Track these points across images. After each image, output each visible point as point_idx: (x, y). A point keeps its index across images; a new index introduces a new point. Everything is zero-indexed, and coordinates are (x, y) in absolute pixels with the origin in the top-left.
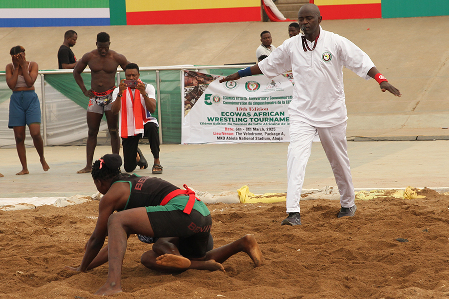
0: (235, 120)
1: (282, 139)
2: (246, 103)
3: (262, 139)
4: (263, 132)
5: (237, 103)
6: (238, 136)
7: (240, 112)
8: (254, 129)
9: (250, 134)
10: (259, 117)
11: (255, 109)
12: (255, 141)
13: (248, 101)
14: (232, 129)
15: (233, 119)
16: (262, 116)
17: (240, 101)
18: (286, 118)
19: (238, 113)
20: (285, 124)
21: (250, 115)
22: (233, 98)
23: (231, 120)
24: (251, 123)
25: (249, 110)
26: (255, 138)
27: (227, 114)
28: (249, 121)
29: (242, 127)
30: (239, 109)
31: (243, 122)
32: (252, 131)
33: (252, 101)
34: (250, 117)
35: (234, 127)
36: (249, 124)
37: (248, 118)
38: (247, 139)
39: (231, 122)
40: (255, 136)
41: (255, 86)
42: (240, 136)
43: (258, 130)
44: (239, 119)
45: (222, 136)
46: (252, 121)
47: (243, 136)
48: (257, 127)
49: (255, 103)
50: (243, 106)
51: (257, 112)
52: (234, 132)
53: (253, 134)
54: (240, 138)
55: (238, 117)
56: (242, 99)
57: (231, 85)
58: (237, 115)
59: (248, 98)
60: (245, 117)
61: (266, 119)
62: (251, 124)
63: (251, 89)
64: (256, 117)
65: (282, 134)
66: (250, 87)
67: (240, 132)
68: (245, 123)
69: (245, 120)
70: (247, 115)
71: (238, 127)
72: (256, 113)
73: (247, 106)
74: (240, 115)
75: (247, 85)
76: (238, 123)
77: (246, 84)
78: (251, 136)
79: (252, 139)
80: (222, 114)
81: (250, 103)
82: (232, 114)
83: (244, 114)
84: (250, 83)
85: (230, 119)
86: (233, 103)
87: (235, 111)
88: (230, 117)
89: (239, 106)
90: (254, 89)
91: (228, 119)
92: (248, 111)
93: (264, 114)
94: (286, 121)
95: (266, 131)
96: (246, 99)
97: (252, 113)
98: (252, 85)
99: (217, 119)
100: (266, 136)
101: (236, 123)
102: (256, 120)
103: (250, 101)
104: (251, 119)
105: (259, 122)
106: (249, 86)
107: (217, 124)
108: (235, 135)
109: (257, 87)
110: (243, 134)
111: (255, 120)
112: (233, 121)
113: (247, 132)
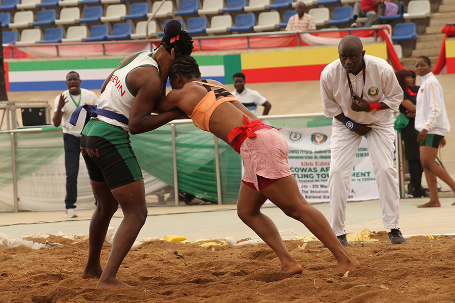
0: (300, 176)
1: (352, 197)
2: (311, 158)
5: (302, 158)
7: (305, 167)
8: (322, 186)
9: (317, 192)
10: (326, 173)
11: (322, 164)
12: (322, 200)
13: (313, 155)
15: (298, 175)
17: (304, 155)
18: (357, 173)
19: (304, 169)
20: (355, 180)
21: (317, 171)
22: (297, 151)
24: (318, 179)
25: (315, 164)
26: (322, 197)
27: (292, 170)
28: (316, 177)
29: (308, 184)
30: (303, 164)
31: (309, 179)
32: (320, 189)
33: (318, 155)
34: (317, 173)
36: (316, 181)
37: (315, 174)
38: (314, 197)
40: (322, 194)
41: (322, 138)
42: (306, 194)
43: (325, 187)
44: (305, 175)
46: (319, 177)
47: (309, 194)
48: (324, 184)
49: (322, 157)
50: (308, 161)
53: (320, 192)
55: (304, 173)
56: (307, 152)
57: (295, 137)
58: (302, 171)
59: (313, 151)
60: (310, 173)
62: (319, 181)
63: (317, 142)
64: (323, 172)
65: (353, 191)
66: (317, 139)
67: (306, 189)
68: (311, 179)
69: (311, 176)
70: (313, 170)
71: (305, 184)
72: (322, 168)
73: (313, 161)
74: (306, 171)
75: (313, 138)
76: (303, 179)
77: (312, 136)
78: (318, 195)
79: (320, 197)
81: (316, 157)
82: (297, 170)
83: (310, 170)
84: (316, 135)
86: (297, 158)
87: (300, 166)
88: (295, 172)
89: (304, 160)
90: (321, 142)
92: (314, 166)
94: (357, 176)
96: (311, 153)
97: (319, 168)
98: (318, 137)
101: (301, 179)
102: (324, 176)
103: (317, 155)
104: (318, 175)
106: (315, 138)
109: (324, 139)
110: (309, 192)
111: (322, 176)
112: (298, 177)
113: (314, 190)
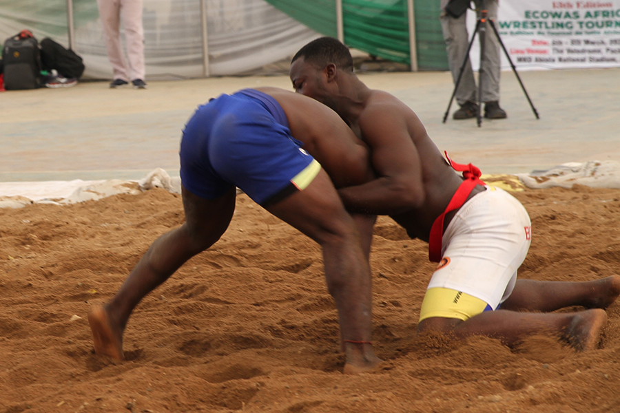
0: (550, 25)
3: (602, 60)
4: (603, 48)
6: (556, 56)
7: (558, 10)
8: (587, 42)
9: (578, 52)
10: (594, 20)
11: (588, 5)
12: (587, 64)
14: (545, 43)
15: (546, 23)
16: (600, 19)
19: (556, 13)
21: (578, 17)
23: (543, 25)
24: (580, 30)
25: (575, 6)
26: (587, 59)
27: (536, 14)
28: (577, 28)
29: (564, 39)
30: (556, 5)
31: (566, 30)
32: (582, 46)
34: (579, 20)
35: (549, 39)
36: (578, 33)
37: (575, 22)
38: (574, 60)
39: (544, 30)
40: (587, 55)
42: (560, 55)
43: (593, 43)
44: (558, 23)
45: (526, 55)
46: (581, 27)
47: (565, 55)
48: (591, 38)
51: (592, 10)
52: (549, 48)
53: (583, 51)
54: (560, 60)
55: (556, 19)
58: (554, 17)
60: (568, 20)
61: (608, 24)
62: (581, 33)
64: (589, 19)
67: (559, 47)
68: (568, 31)
69: (569, 25)
70: (572, 16)
71: (557, 38)
72: (588, 12)
74: (559, 17)
76: (555, 30)
78: (580, 56)
79: (583, 60)
80: (527, 14)
82: (545, 15)
83: (567, 15)
85: (540, 23)
87: (550, 8)
88: (541, 19)
91: (537, 25)
92: (575, 9)
93: (605, 14)
95: (609, 46)
97: (582, 12)
99: (517, 24)
100: (609, 55)
101: (552, 30)
102: (590, 25)
104: (581, 23)
105: (596, 29)
107: (518, 33)
108: (551, 54)
110: (565, 52)
111: (587, 25)
112: (547, 27)
113: (573, 47)
